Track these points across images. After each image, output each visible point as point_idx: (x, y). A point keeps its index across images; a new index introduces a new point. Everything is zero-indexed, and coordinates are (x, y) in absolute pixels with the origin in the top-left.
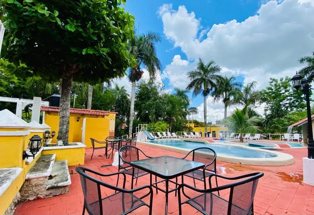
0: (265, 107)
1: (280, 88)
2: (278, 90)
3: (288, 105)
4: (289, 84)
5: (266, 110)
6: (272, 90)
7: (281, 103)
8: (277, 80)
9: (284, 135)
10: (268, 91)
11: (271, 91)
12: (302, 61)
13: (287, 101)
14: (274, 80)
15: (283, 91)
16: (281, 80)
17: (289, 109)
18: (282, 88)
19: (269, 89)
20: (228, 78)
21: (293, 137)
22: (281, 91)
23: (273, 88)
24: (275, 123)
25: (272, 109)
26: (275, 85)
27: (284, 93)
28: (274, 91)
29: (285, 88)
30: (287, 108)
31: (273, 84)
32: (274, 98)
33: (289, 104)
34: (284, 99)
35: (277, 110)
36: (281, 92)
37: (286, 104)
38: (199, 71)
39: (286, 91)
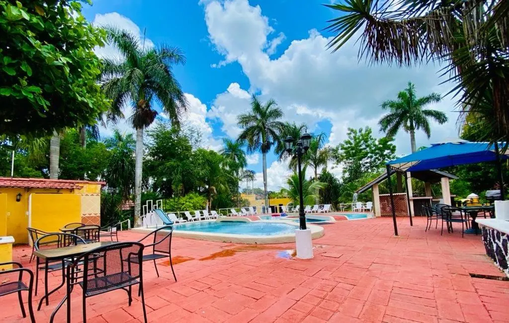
0: (344, 168)
1: (360, 142)
2: (357, 144)
3: (368, 164)
4: (371, 137)
5: (344, 172)
6: (351, 144)
7: (361, 162)
8: (356, 131)
9: (356, 205)
10: (346, 146)
11: (349, 145)
12: (384, 106)
13: (368, 159)
14: (352, 130)
15: (364, 147)
16: (360, 131)
17: (370, 170)
18: (362, 142)
19: (347, 143)
20: (298, 126)
21: (366, 207)
22: (361, 146)
23: (352, 141)
24: (348, 190)
25: (350, 171)
26: (355, 137)
27: (364, 149)
28: (353, 145)
29: (366, 141)
30: (367, 168)
31: (352, 135)
32: (354, 155)
33: (370, 163)
34: (364, 157)
35: (356, 172)
36: (361, 148)
37: (367, 163)
38: (254, 115)
39: (367, 146)
